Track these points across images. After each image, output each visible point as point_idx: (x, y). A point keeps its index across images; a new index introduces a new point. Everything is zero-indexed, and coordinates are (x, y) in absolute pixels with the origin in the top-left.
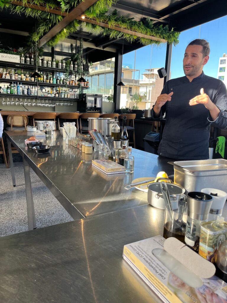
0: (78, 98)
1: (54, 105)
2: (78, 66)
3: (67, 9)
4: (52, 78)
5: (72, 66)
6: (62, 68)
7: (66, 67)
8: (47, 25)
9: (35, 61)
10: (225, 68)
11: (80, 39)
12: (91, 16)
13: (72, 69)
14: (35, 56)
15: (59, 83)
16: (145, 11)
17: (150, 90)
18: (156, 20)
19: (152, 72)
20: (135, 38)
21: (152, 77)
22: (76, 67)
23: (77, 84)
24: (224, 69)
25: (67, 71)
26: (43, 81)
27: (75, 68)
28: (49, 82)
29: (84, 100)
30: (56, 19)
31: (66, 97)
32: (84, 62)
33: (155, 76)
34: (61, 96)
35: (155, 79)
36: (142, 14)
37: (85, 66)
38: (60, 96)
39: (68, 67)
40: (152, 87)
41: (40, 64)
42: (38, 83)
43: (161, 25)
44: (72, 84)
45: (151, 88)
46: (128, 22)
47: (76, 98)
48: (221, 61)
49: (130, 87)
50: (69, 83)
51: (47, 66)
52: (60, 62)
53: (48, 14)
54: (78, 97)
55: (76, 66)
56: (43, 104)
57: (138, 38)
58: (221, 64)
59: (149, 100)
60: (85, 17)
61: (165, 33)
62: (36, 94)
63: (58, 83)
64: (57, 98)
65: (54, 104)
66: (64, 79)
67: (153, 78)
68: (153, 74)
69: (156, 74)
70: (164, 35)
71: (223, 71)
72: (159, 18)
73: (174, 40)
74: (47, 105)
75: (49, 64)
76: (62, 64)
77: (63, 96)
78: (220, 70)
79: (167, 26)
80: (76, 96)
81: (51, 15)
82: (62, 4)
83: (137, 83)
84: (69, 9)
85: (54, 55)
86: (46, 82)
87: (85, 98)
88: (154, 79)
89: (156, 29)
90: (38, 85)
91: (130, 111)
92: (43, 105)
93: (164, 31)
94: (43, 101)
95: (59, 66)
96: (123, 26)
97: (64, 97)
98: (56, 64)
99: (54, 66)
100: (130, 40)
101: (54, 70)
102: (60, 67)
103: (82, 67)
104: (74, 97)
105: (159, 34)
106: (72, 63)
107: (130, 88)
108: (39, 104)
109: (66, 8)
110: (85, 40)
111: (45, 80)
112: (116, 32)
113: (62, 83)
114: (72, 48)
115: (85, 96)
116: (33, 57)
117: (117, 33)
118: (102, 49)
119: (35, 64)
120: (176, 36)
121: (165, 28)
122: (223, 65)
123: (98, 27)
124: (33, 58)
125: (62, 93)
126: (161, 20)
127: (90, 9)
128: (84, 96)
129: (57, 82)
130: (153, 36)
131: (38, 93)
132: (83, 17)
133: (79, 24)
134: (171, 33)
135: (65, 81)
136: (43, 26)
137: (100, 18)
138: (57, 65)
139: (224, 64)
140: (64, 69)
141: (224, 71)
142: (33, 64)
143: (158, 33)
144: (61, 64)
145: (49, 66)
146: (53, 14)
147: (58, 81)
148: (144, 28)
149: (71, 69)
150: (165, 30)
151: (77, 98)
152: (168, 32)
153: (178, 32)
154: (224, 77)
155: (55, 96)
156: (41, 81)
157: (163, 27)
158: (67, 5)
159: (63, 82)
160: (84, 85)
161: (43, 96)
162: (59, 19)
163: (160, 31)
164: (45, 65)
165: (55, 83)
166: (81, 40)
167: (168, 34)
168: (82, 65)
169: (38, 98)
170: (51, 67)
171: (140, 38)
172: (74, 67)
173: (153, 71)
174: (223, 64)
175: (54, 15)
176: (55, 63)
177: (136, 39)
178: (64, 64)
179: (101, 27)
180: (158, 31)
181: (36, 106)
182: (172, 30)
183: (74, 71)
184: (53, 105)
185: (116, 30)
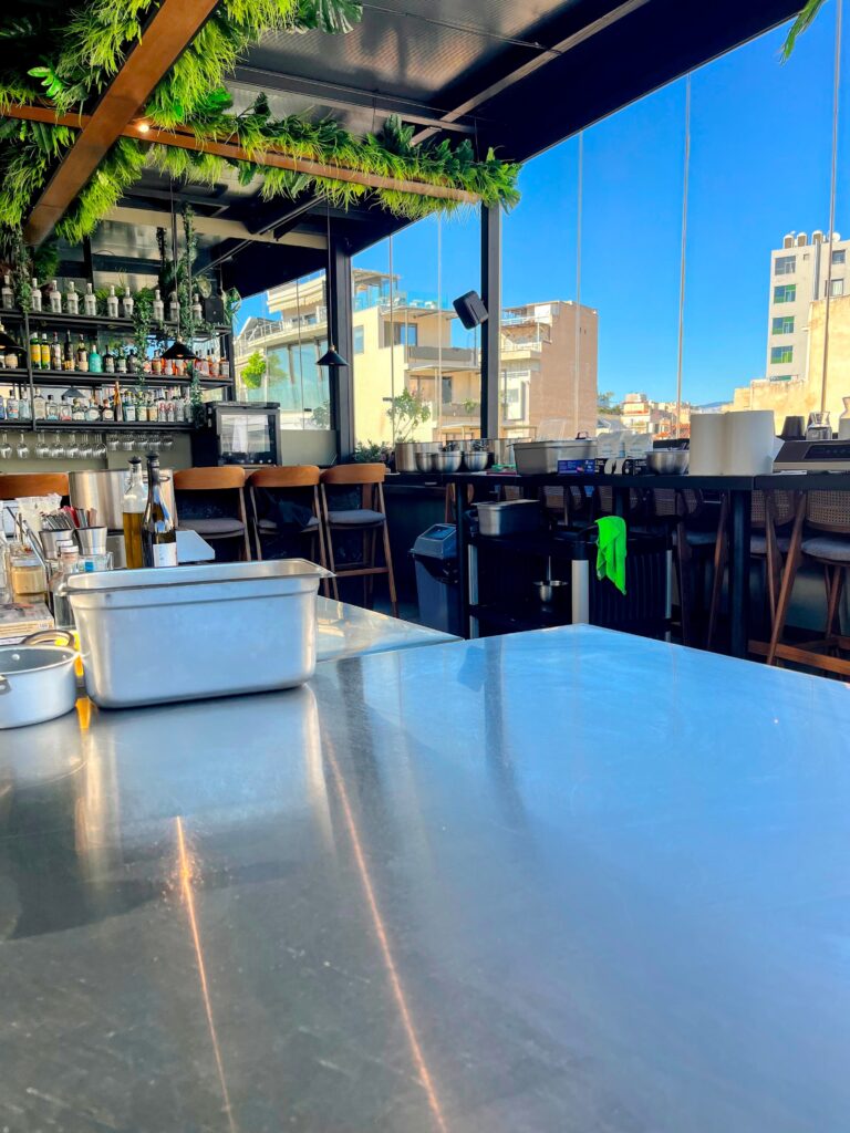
0: (190, 420)
1: (99, 452)
2: (182, 305)
3: (77, 104)
4: (84, 354)
5: (161, 305)
6: (121, 315)
7: (136, 310)
8: (31, 163)
9: (17, 292)
10: (793, 287)
11: (184, 209)
12: (168, 122)
13: (159, 315)
14: (16, 277)
15: (111, 369)
16: (385, 94)
17: (523, 385)
18: (433, 125)
19: (528, 318)
20: (359, 190)
21: (530, 337)
22: (175, 310)
23: (182, 369)
24: (790, 291)
25: (142, 323)
26: (53, 367)
27: (172, 314)
28: (73, 367)
29: (210, 425)
30: (50, 139)
31: (143, 417)
32: (205, 290)
33: (541, 331)
34: (124, 416)
35: (540, 343)
36: (374, 104)
37: (208, 305)
38: (120, 418)
39: (145, 310)
40: (533, 372)
41: (36, 305)
42: (34, 374)
43: (446, 143)
44: (163, 371)
45: (526, 375)
46: (315, 135)
47: (181, 419)
48: (780, 261)
49: (445, 375)
50: (153, 368)
51: (63, 311)
52: (113, 292)
53: (19, 126)
54: (189, 414)
55: (175, 305)
56: (59, 447)
57: (369, 192)
58: (777, 273)
59: (523, 419)
60: (151, 128)
61: (461, 168)
62: (27, 415)
63: (108, 369)
64: (110, 425)
65: (102, 447)
66: (132, 354)
67: (532, 338)
68: (532, 325)
69: (542, 325)
70: (458, 174)
71: (790, 297)
72: (438, 116)
73: (500, 191)
74: (72, 452)
75: (70, 305)
76: (121, 302)
77: (131, 417)
78: (775, 296)
79: (467, 143)
80: (180, 413)
81: (29, 129)
82: (48, 87)
83: (469, 359)
84: (85, 102)
85: (94, 272)
86: (63, 367)
87: (213, 417)
88: (535, 341)
89: (424, 157)
90: (31, 381)
91: (387, 455)
92: (57, 451)
93: (458, 161)
94: (57, 439)
95: (111, 308)
96: (302, 150)
97: (137, 420)
98: (97, 303)
99: (92, 310)
100: (342, 197)
101: (96, 325)
102: (114, 312)
103: (199, 308)
104: (175, 418)
105: (437, 173)
106: (158, 297)
107: (447, 381)
108: (42, 451)
109: (73, 101)
110: (205, 211)
111: (59, 362)
112: (283, 175)
113: (124, 369)
114: (163, 242)
115: (214, 411)
116: (7, 281)
117: (287, 177)
118: (273, 241)
119: (18, 305)
120: (504, 177)
121: (458, 150)
122: (784, 276)
123: (210, 159)
124: (12, 287)
125: (125, 404)
126: (449, 121)
127: (157, 98)
128: (210, 412)
129: (104, 366)
130: (417, 180)
131: (36, 410)
132: (143, 128)
133: (143, 154)
134: (485, 168)
135: (134, 360)
136: (17, 167)
137: (205, 126)
138: (103, 305)
139: (792, 275)
140: (128, 318)
141: (793, 299)
142: (10, 306)
143: (435, 169)
144: (115, 301)
145: (73, 308)
146: (37, 123)
147: (111, 362)
148: (380, 154)
149: (157, 318)
150: (463, 158)
151: (186, 420)
152: (473, 166)
153: (510, 163)
154: (792, 318)
155: (101, 419)
156: (44, 367)
157: (452, 147)
158: (70, 87)
159: (128, 366)
160: (210, 372)
161: (56, 418)
162: (61, 139)
163: (442, 163)
164: (56, 306)
165: (98, 369)
166: (188, 211)
167: (474, 171)
168: (197, 299)
169: (35, 427)
170: (80, 312)
171: (377, 192)
172: (167, 309)
173: (533, 314)
174: (788, 272)
175: (42, 126)
176: (93, 298)
177: (363, 194)
178: (130, 302)
179: (224, 157)
180: (435, 164)
181: (33, 457)
182: (491, 156)
183: (168, 325)
184: (99, 448)
185: (281, 169)
